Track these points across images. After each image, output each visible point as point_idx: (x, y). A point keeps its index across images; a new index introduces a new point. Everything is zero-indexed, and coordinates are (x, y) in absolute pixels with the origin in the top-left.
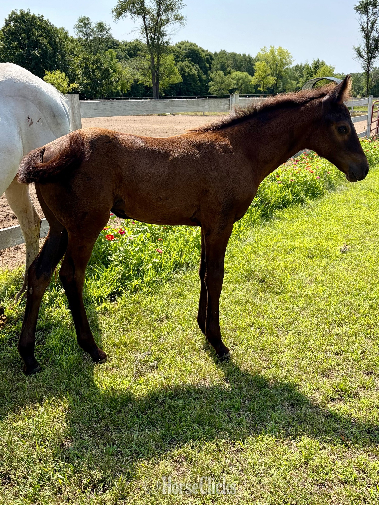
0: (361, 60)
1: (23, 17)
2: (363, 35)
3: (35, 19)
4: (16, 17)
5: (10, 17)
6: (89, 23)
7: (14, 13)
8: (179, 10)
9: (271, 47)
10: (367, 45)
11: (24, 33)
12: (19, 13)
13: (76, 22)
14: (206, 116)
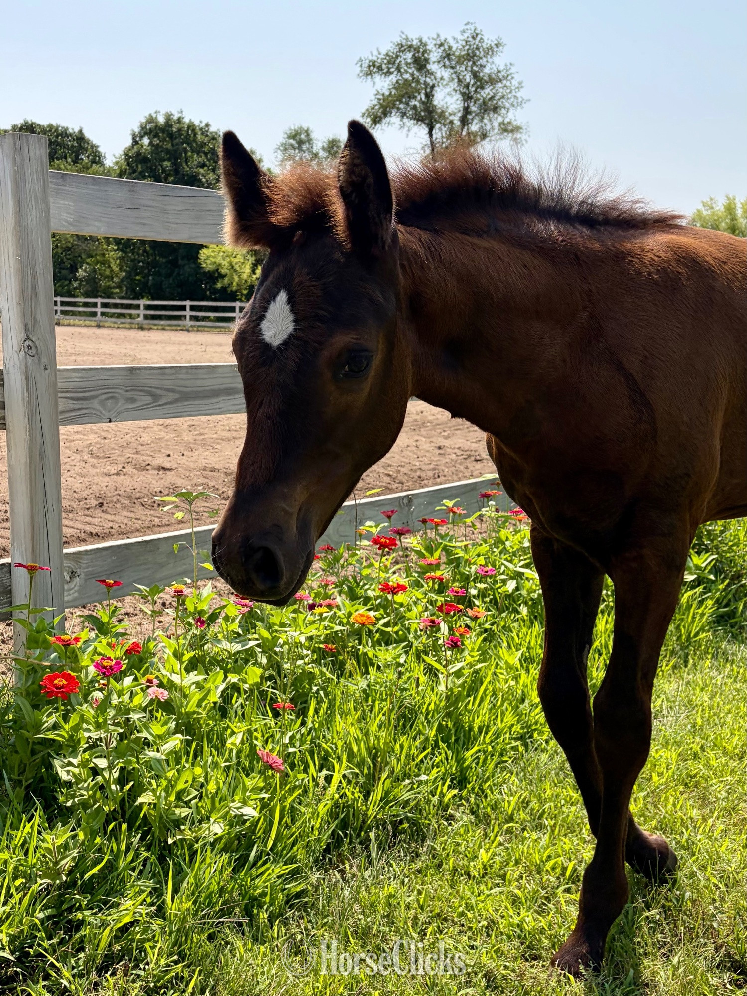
1: (171, 126)
3: (193, 130)
4: (156, 126)
5: (143, 128)
6: (309, 141)
7: (151, 120)
8: (511, 111)
9: (728, 198)
11: (169, 160)
12: (161, 120)
13: (281, 139)
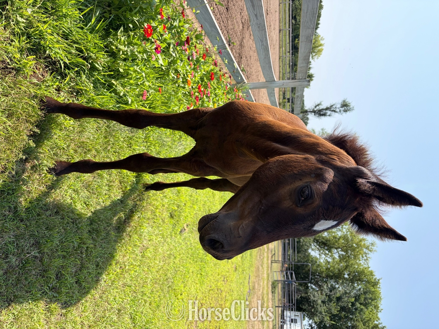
0: (313, 107)
2: (329, 106)
9: (324, 44)
10: (323, 109)
14: (279, 5)
